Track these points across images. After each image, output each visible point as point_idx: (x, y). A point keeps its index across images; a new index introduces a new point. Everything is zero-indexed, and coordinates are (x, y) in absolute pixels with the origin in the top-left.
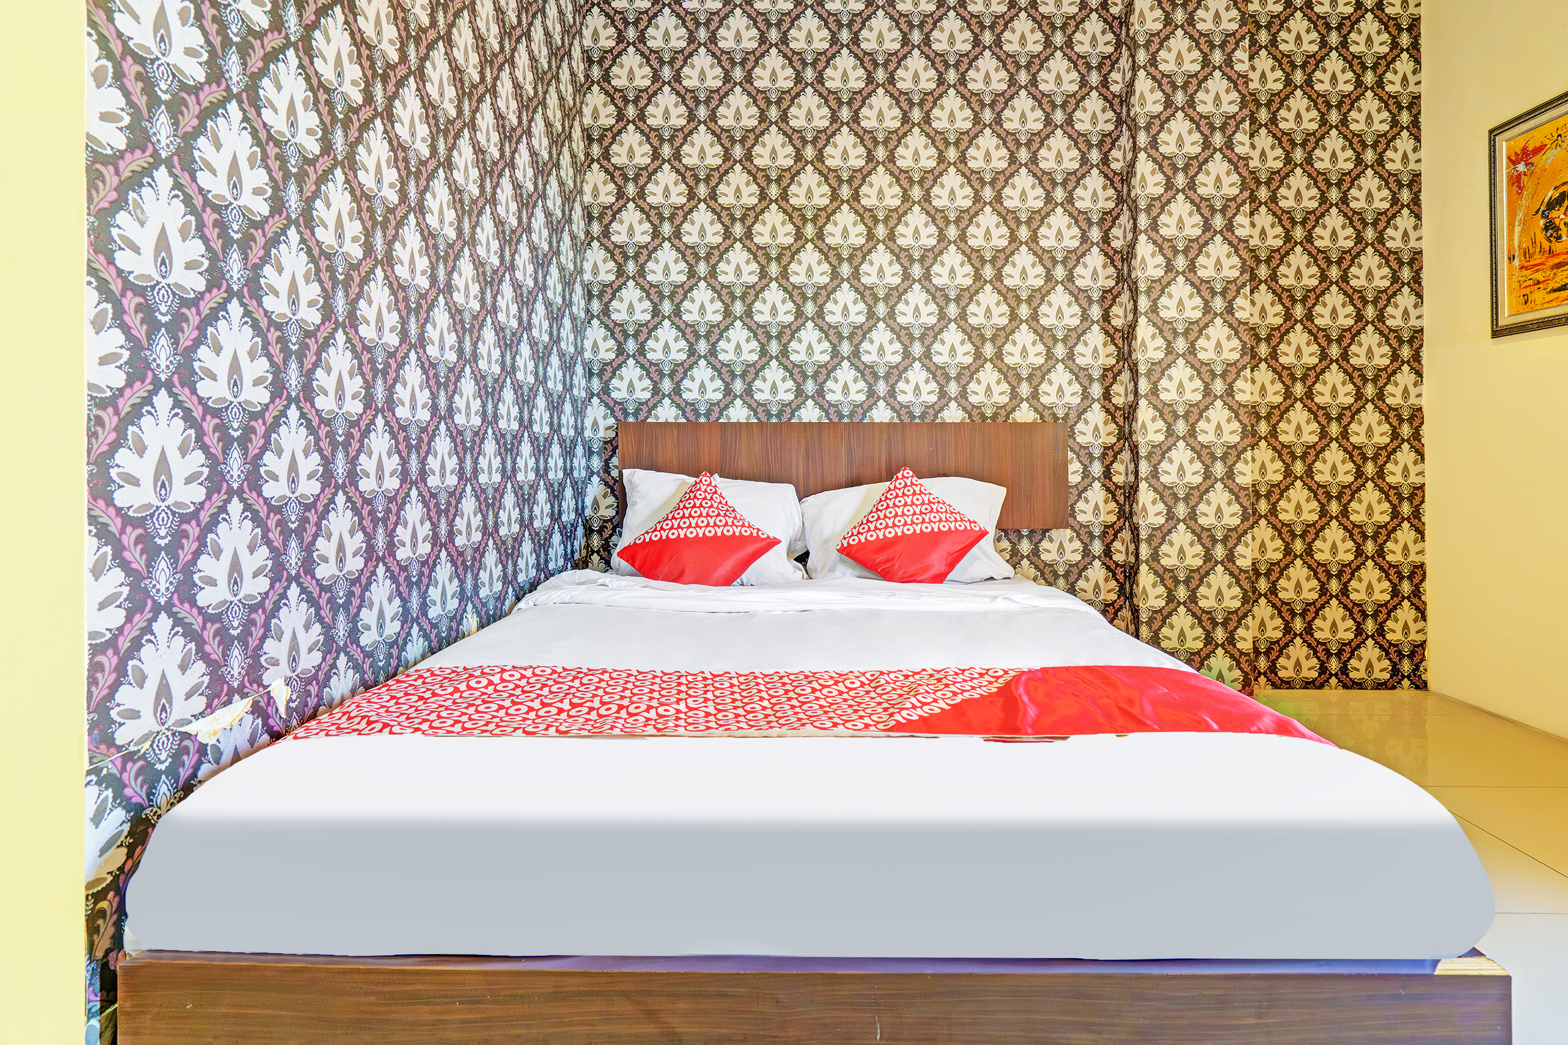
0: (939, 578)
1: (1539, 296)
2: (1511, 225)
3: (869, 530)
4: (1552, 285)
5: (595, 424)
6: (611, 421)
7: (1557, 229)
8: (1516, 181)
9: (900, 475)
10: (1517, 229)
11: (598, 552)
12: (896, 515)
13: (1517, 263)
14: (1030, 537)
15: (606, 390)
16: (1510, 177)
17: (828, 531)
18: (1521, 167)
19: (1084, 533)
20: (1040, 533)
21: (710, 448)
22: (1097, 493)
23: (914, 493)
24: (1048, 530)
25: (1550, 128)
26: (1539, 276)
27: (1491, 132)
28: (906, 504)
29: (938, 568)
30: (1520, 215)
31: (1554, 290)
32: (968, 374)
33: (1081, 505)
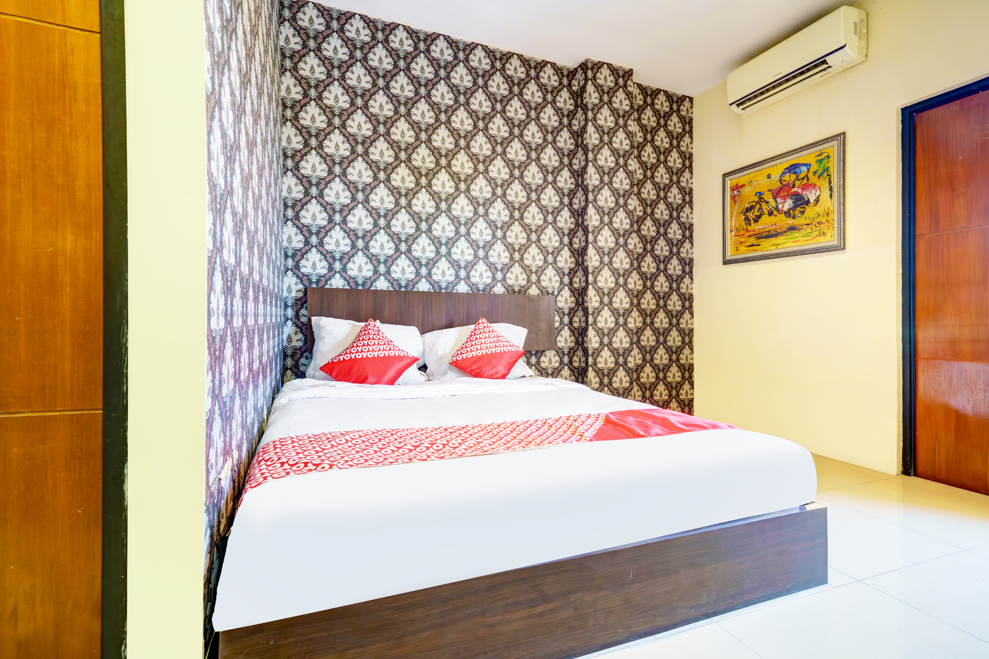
0: (504, 377)
1: (742, 248)
2: (731, 216)
3: (467, 351)
4: (748, 244)
5: (289, 288)
6: (301, 287)
7: (750, 220)
8: (733, 198)
9: (480, 322)
10: (734, 219)
11: (291, 369)
12: (481, 344)
13: (733, 233)
14: (535, 355)
15: (297, 267)
16: (731, 196)
17: (441, 353)
18: (736, 192)
19: (560, 352)
20: (540, 353)
21: (367, 304)
22: (566, 332)
23: (489, 332)
24: (544, 351)
25: (747, 178)
26: (742, 240)
27: (724, 175)
28: (486, 337)
29: (502, 372)
30: (735, 213)
31: (748, 246)
32: (506, 268)
33: (559, 338)
